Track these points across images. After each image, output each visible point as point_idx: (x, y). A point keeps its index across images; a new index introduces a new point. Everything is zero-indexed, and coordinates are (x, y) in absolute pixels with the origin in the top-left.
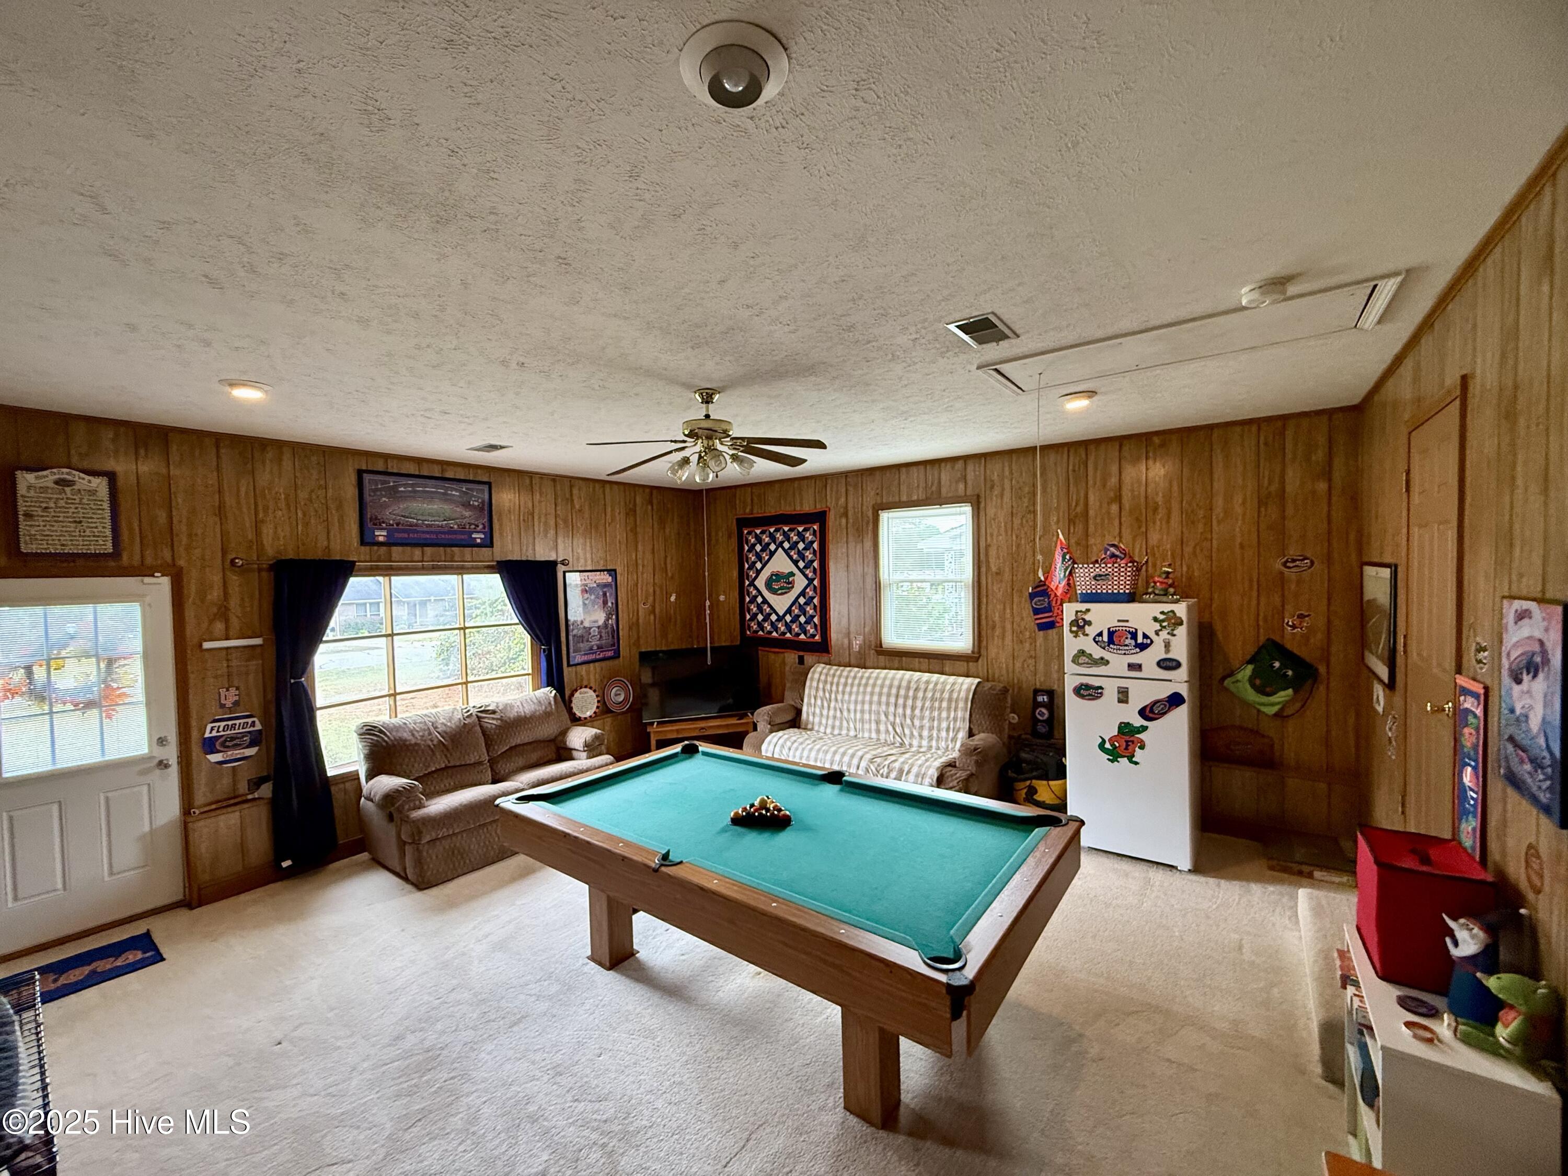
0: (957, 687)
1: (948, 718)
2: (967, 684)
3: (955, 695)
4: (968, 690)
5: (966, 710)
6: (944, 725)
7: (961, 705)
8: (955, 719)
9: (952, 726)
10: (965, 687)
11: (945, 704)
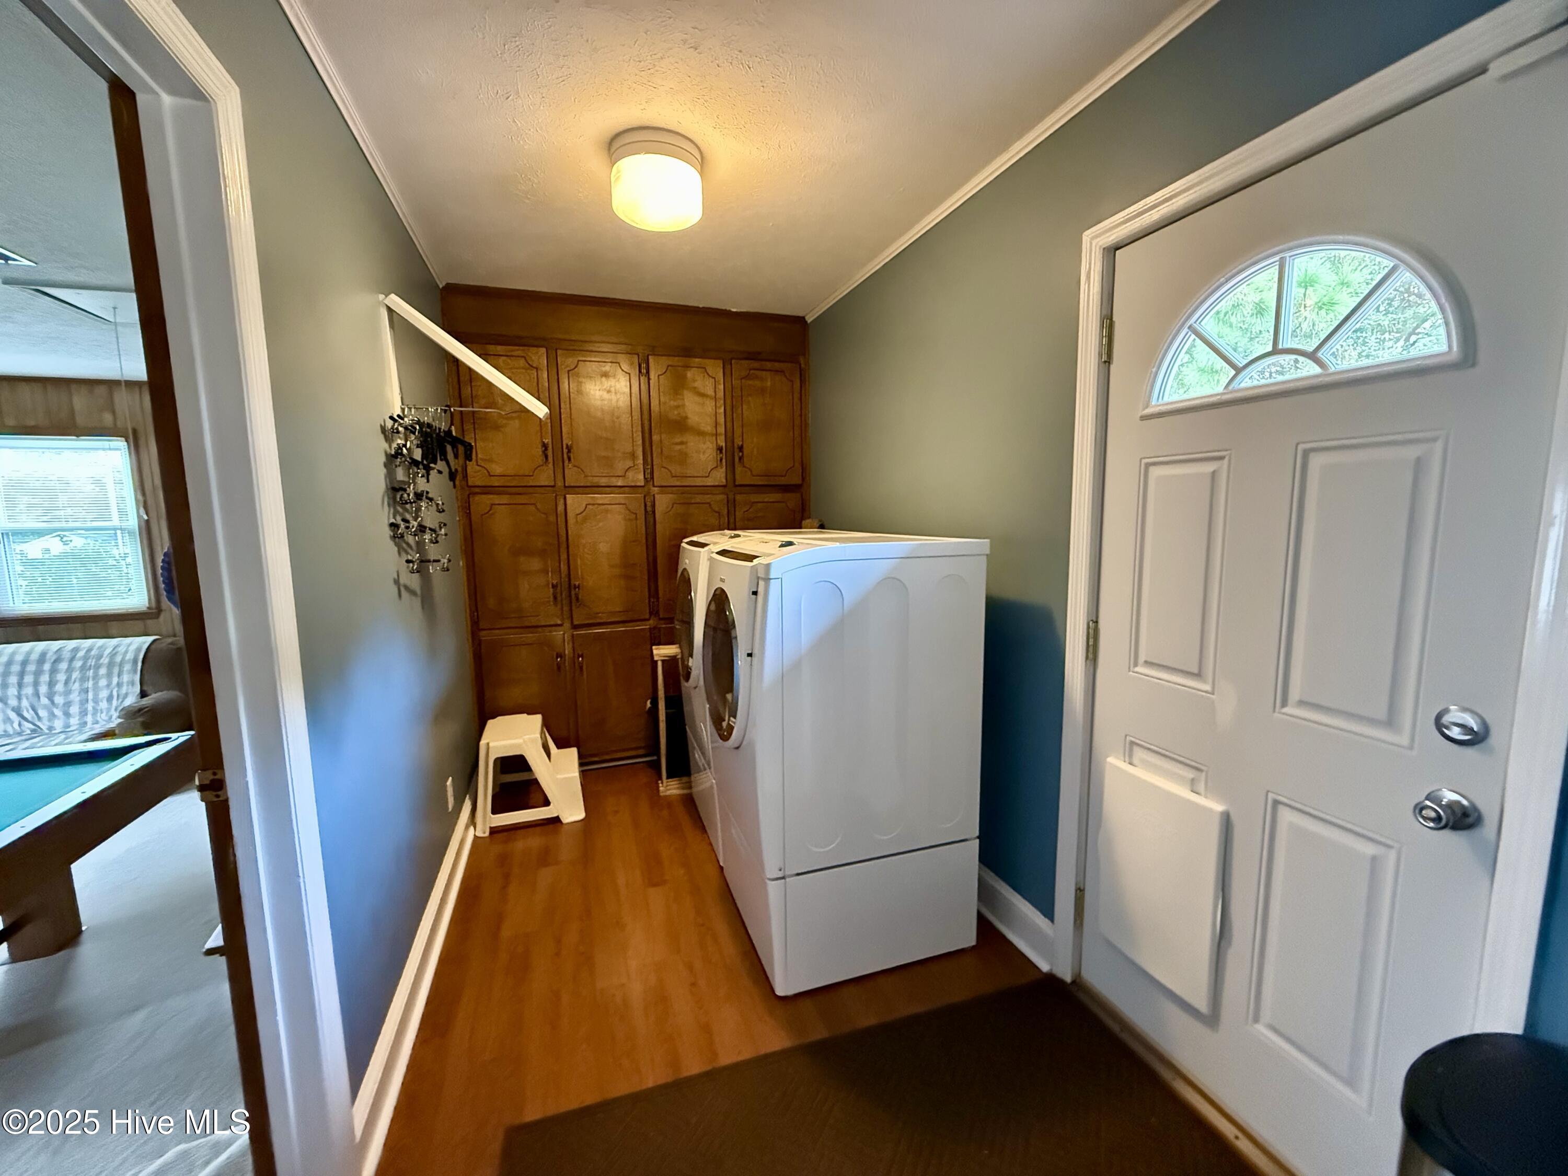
0: (122, 649)
1: (108, 686)
2: (138, 644)
3: (118, 659)
4: (138, 650)
5: (135, 672)
6: (104, 694)
7: (127, 667)
8: (119, 685)
9: (115, 693)
10: (133, 648)
11: (103, 671)
